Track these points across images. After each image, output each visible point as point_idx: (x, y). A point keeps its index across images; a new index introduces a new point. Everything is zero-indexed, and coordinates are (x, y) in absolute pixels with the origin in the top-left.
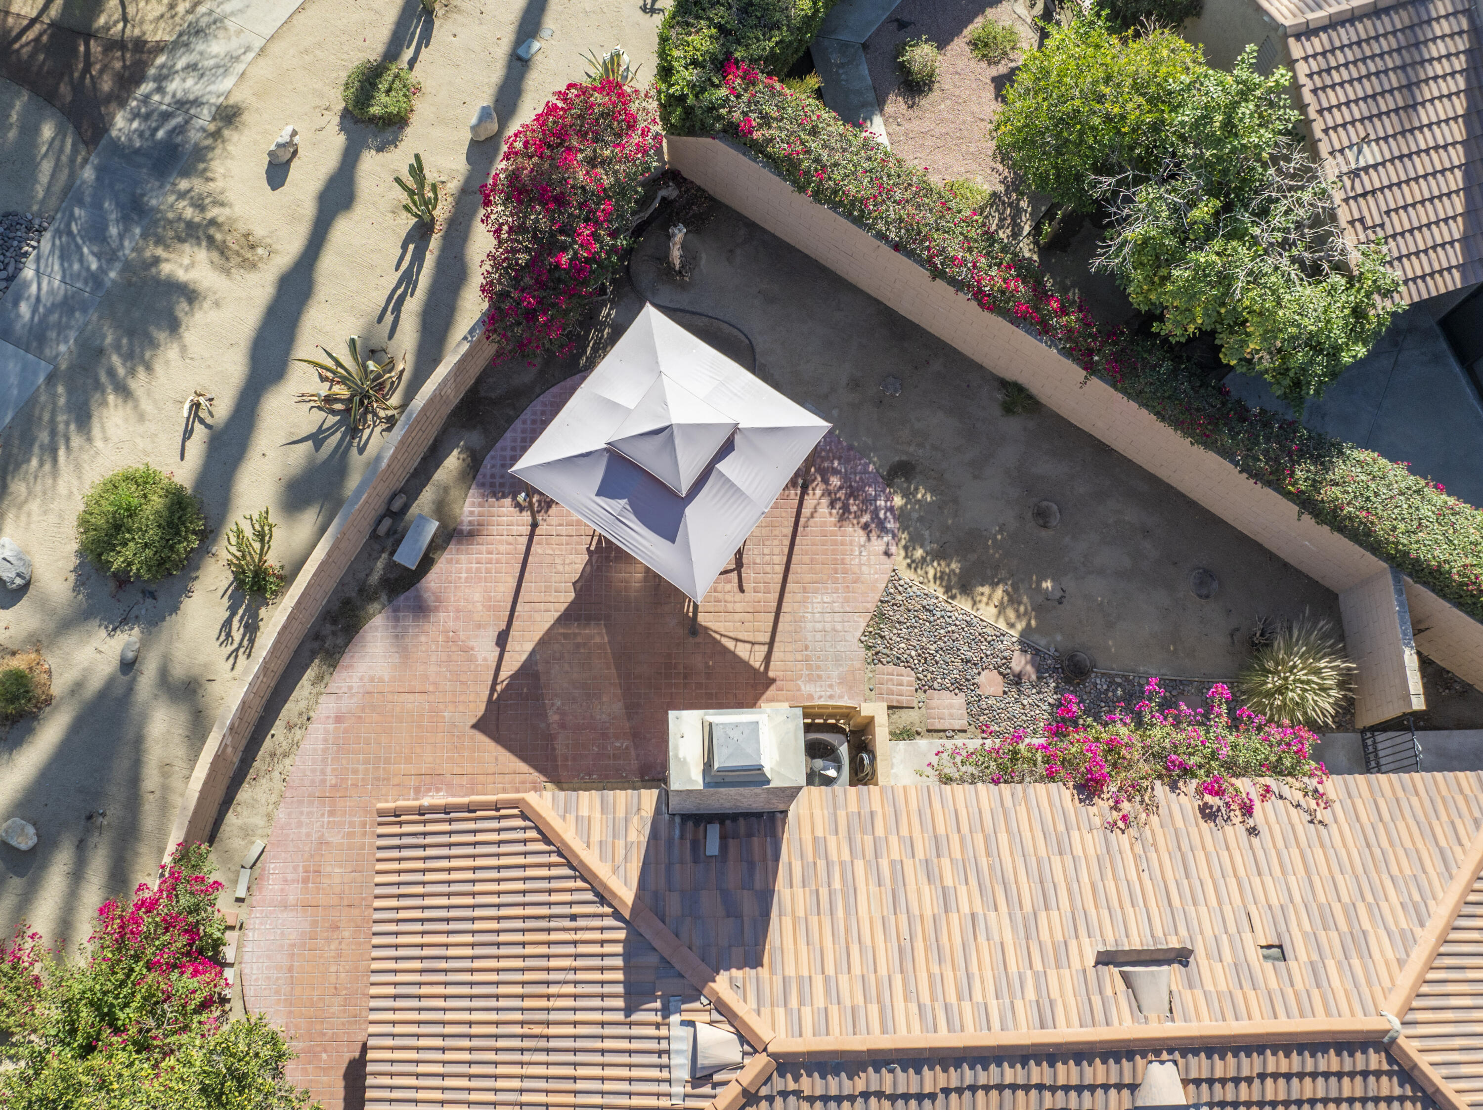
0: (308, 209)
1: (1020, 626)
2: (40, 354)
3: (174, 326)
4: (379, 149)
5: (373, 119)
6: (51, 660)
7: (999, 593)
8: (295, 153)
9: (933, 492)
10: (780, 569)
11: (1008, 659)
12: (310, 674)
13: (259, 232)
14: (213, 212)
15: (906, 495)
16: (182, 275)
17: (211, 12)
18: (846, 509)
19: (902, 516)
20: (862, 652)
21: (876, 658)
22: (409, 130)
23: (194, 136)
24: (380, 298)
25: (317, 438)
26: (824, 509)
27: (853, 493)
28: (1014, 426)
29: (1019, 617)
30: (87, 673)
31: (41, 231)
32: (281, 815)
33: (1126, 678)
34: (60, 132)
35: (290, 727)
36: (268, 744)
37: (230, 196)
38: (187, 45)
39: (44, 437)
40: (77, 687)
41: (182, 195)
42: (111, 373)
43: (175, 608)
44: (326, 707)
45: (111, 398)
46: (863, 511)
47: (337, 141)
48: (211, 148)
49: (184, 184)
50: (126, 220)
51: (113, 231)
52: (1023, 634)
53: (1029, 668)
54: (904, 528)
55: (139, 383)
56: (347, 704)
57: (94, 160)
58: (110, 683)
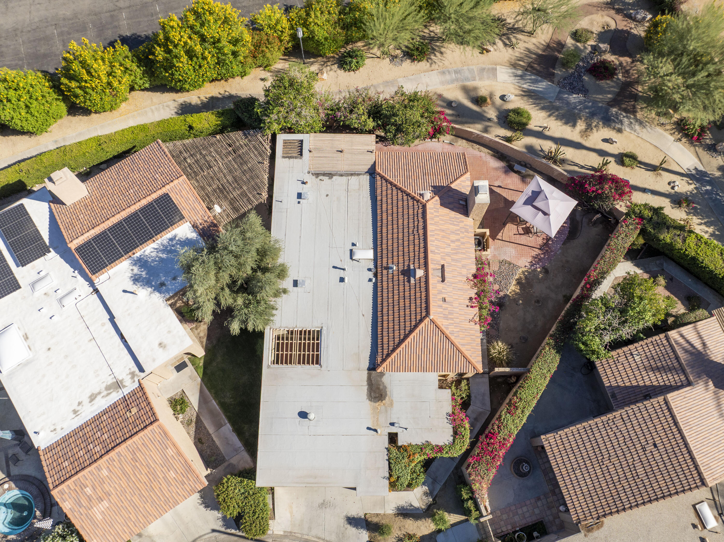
0: (598, 147)
1: (510, 295)
2: (555, 100)
3: (566, 123)
4: (615, 161)
5: (622, 158)
6: (489, 106)
7: (518, 291)
8: (611, 144)
9: (542, 278)
10: (520, 243)
11: (502, 291)
12: (490, 151)
13: (590, 138)
14: (595, 129)
15: (540, 272)
16: (578, 124)
17: (647, 125)
18: (536, 258)
19: (535, 270)
20: (501, 259)
21: (501, 262)
22: (621, 167)
23: (613, 124)
24: (577, 161)
25: (542, 150)
26: (535, 253)
27: (539, 259)
28: (560, 297)
29: (512, 295)
30: (488, 113)
31: (585, 97)
32: (461, 147)
33: (499, 317)
34: (610, 98)
35: (478, 148)
36: (475, 145)
37: (599, 132)
38: (637, 121)
39: (537, 102)
40: (485, 112)
41: (598, 123)
42: (553, 113)
43: (502, 127)
44: (483, 154)
45: (548, 113)
46: (535, 261)
47: (616, 152)
48: (611, 128)
49: (601, 123)
50: (590, 113)
51: (587, 111)
52: (508, 295)
53: (500, 296)
54: (532, 270)
55: (552, 118)
56: (484, 158)
57: (604, 105)
58: (486, 117)
